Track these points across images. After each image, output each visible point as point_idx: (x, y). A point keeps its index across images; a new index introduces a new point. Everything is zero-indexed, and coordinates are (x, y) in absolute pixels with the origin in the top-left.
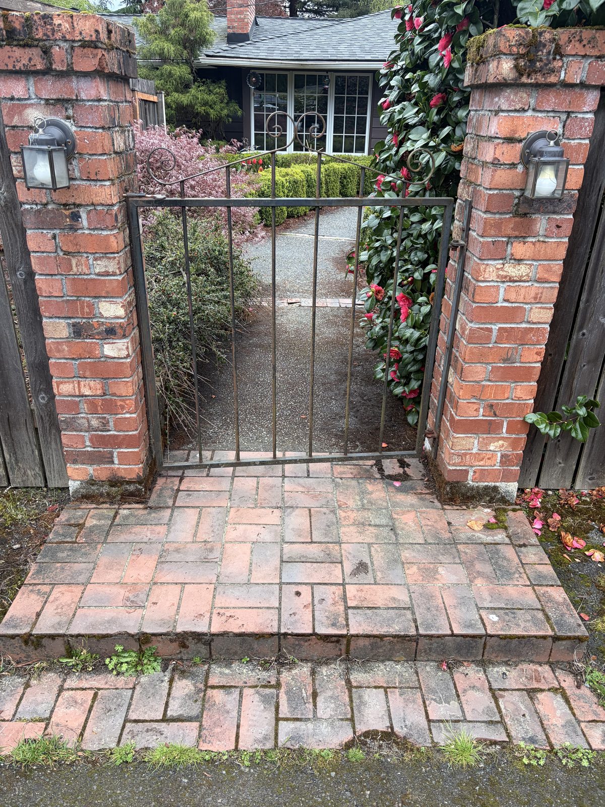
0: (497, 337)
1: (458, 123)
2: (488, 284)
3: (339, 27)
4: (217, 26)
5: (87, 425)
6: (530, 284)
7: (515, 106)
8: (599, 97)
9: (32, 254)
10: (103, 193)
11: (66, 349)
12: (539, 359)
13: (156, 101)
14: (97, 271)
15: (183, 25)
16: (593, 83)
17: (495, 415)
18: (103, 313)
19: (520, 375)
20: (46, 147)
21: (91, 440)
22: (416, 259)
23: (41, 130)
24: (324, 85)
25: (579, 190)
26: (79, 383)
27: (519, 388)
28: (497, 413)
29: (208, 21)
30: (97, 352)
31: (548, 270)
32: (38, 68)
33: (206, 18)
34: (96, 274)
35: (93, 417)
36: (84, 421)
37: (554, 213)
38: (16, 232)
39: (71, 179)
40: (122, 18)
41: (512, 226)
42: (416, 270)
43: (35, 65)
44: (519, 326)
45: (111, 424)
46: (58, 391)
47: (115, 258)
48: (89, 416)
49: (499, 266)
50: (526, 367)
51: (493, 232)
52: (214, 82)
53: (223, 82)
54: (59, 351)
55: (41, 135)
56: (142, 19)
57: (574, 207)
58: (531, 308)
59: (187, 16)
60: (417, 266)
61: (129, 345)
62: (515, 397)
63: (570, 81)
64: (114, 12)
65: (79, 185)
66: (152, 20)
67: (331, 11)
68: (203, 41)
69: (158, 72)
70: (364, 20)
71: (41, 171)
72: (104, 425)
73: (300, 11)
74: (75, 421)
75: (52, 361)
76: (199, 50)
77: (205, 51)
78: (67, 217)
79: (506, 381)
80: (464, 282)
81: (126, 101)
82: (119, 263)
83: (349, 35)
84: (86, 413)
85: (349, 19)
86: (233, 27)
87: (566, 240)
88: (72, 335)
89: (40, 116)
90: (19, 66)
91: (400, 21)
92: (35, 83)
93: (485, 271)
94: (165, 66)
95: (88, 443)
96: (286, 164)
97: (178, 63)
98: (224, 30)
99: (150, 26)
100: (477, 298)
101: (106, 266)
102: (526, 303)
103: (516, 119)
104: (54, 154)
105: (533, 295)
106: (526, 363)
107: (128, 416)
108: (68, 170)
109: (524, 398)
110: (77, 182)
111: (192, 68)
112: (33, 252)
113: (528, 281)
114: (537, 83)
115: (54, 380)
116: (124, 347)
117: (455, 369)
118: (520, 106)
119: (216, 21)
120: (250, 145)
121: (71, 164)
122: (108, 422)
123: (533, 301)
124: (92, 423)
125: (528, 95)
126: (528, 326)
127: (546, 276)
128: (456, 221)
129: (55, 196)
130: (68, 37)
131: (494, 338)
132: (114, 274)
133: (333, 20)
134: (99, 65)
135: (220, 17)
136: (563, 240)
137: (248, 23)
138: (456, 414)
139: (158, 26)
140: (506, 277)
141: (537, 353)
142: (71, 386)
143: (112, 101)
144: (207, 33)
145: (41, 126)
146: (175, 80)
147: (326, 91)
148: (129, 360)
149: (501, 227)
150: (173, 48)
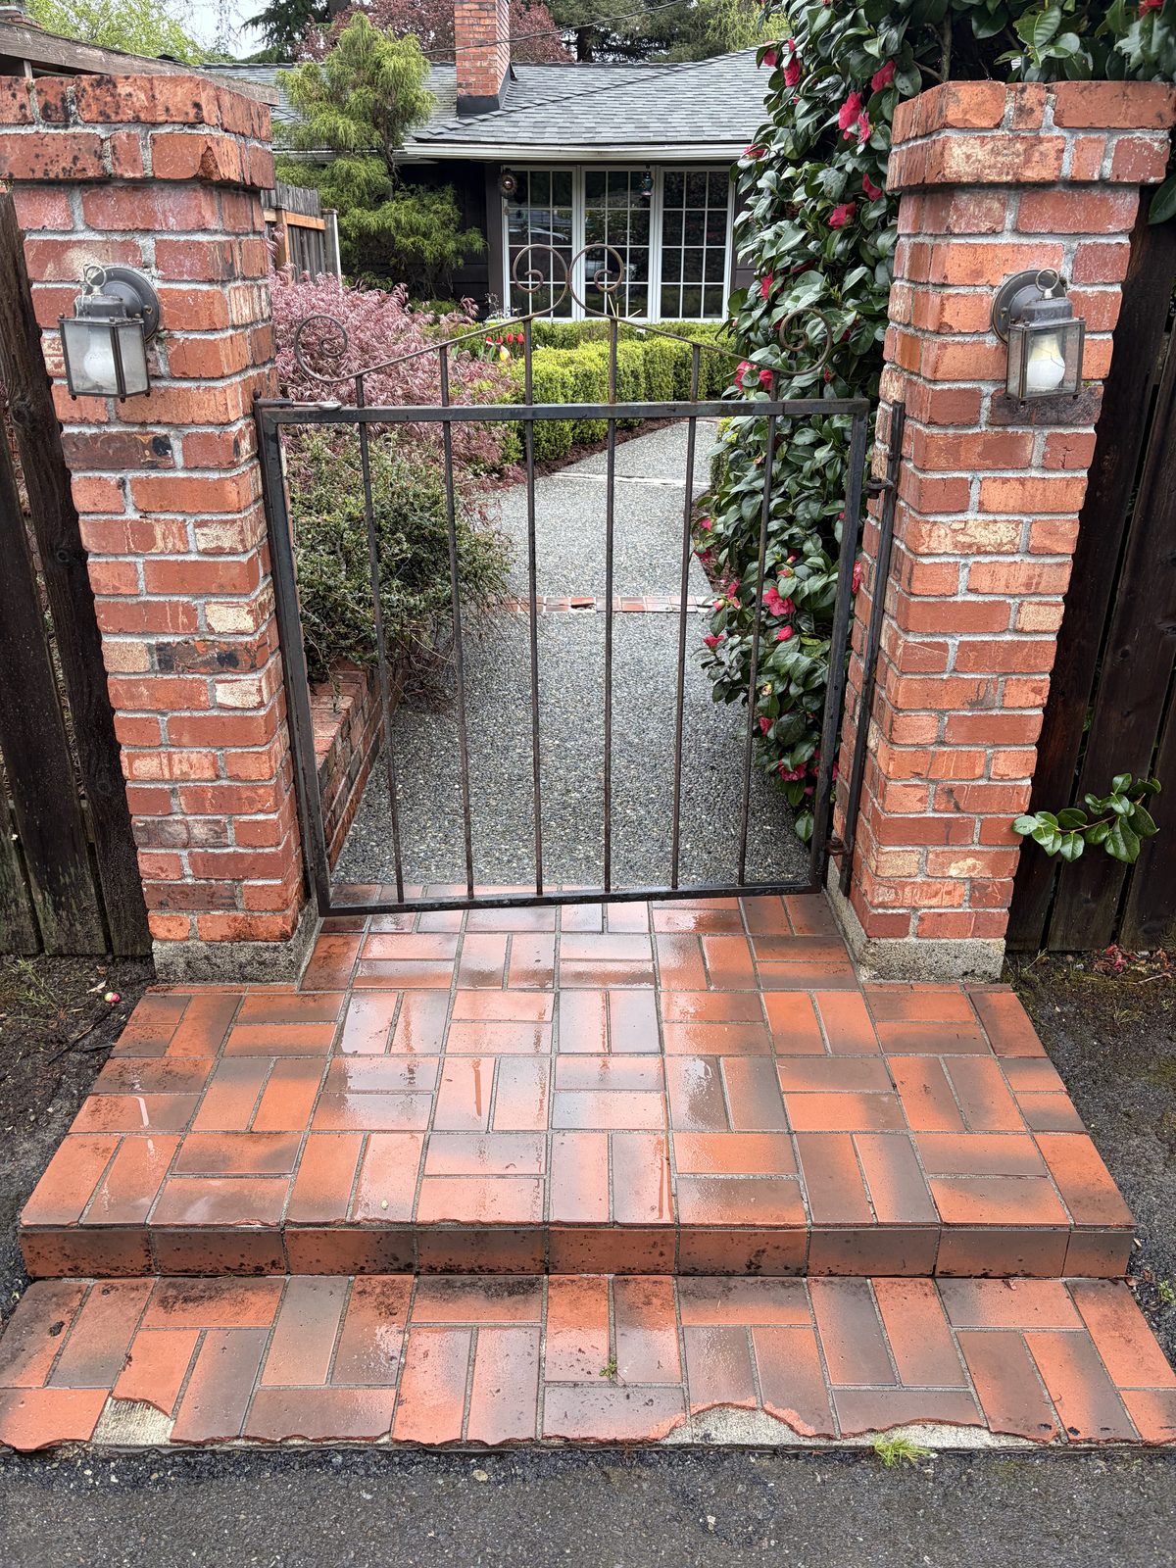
0: (958, 661)
1: (879, 259)
2: (937, 560)
3: (671, 80)
4: (434, 83)
5: (185, 836)
6: (1017, 558)
7: (977, 225)
8: (1137, 206)
9: (81, 518)
10: (212, 403)
11: (146, 693)
12: (1039, 701)
13: (322, 227)
14: (202, 546)
15: (371, 82)
16: (1125, 180)
17: (958, 809)
18: (213, 625)
19: (1002, 733)
20: (105, 320)
21: (193, 865)
22: (808, 516)
23: (96, 289)
24: (642, 190)
25: (1104, 380)
26: (170, 756)
27: (1002, 756)
28: (961, 805)
29: (419, 74)
30: (203, 699)
31: (1051, 531)
32: (90, 174)
33: (415, 69)
34: (199, 552)
35: (196, 820)
36: (180, 828)
37: (1059, 423)
38: (53, 477)
39: (152, 377)
40: (257, 71)
41: (979, 449)
42: (807, 537)
43: (84, 169)
44: (998, 639)
45: (231, 833)
46: (131, 773)
47: (234, 522)
48: (189, 818)
49: (956, 526)
50: (1013, 716)
51: (943, 463)
52: (432, 189)
53: (449, 190)
54: (132, 697)
55: (97, 297)
56: (296, 73)
57: (1097, 412)
58: (1021, 605)
59: (379, 65)
60: (810, 528)
61: (263, 683)
62: (995, 774)
63: (1082, 177)
64: (243, 61)
65: (167, 389)
66: (312, 75)
67: (657, 49)
68: (409, 113)
69: (326, 173)
70: (719, 65)
71: (96, 362)
72: (218, 836)
73: (598, 51)
74: (163, 829)
75: (119, 714)
76: (402, 128)
77: (414, 130)
78: (145, 447)
79: (977, 745)
80: (893, 558)
81: (255, 232)
82: (241, 532)
83: (689, 94)
84: (184, 814)
85: (690, 65)
86: (468, 85)
87: (1084, 474)
88: (157, 668)
89: (96, 263)
90: (55, 171)
91: (774, 69)
92: (85, 203)
93: (930, 536)
94: (340, 162)
95: (188, 871)
96: (569, 341)
97: (363, 156)
98: (450, 90)
99: (309, 86)
100: (917, 587)
101: (218, 538)
102: (1013, 596)
103: (980, 250)
104: (121, 332)
105: (1023, 579)
106: (1013, 708)
107: (261, 817)
108: (147, 361)
109: (1013, 775)
110: (165, 383)
111: (389, 163)
112: (84, 513)
113: (1013, 553)
114: (1018, 181)
115: (124, 751)
116: (254, 689)
117: (880, 723)
118: (989, 225)
119: (434, 74)
120: (501, 306)
121: (152, 349)
122: (225, 831)
123: (1024, 591)
124: (196, 831)
125: (1003, 205)
126: (1016, 638)
127: (1047, 543)
128: (878, 444)
129: (125, 409)
130: (143, 116)
131: (951, 663)
132: (233, 552)
133: (658, 67)
134: (201, 167)
135: (442, 65)
136: (1076, 475)
137: (495, 76)
138: (882, 808)
139: (324, 85)
140: (970, 546)
141: (1033, 690)
142: (156, 761)
143: (227, 233)
144: (417, 98)
145: (97, 281)
146: (358, 187)
147: (646, 202)
148: (262, 712)
149: (958, 452)
150: (353, 128)
